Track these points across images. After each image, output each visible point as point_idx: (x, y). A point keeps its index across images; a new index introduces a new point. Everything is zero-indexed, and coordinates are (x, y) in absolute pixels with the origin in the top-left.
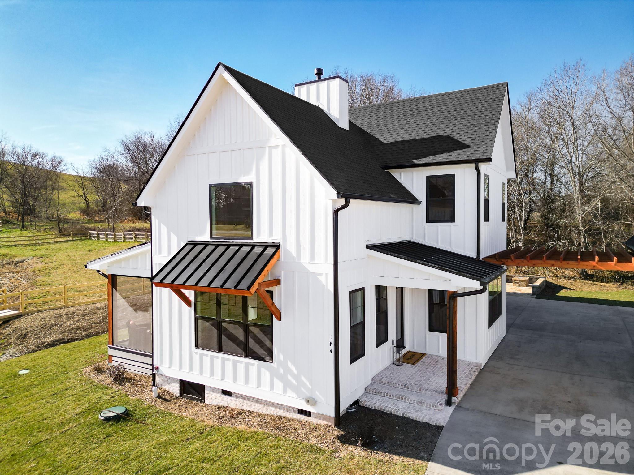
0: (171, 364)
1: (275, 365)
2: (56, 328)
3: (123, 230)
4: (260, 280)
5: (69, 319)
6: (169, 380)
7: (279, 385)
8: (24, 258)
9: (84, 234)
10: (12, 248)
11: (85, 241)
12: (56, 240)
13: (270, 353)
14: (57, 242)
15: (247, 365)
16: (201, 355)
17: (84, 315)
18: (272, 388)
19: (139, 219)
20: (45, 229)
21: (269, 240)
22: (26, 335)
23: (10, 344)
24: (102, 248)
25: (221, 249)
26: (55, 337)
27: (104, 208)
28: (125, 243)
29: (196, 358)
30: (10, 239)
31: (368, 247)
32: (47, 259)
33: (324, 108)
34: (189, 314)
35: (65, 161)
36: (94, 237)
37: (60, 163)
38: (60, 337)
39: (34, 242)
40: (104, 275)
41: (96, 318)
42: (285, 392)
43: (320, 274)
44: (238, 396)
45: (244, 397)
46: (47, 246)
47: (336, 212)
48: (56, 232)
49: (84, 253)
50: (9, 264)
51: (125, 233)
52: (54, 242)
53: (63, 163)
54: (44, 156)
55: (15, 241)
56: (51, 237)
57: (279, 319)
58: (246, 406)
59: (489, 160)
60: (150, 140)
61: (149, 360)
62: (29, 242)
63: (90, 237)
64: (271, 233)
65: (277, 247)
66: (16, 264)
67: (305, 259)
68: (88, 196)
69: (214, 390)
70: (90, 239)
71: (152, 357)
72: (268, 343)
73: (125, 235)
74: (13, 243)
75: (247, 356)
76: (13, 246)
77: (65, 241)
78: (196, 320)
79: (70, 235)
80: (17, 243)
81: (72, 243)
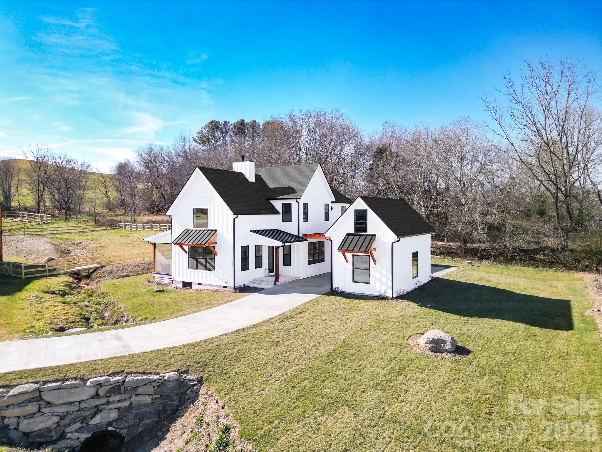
0: (179, 276)
1: (215, 272)
2: (124, 270)
3: (142, 222)
4: (209, 242)
5: (129, 267)
6: (178, 282)
7: (217, 279)
8: (81, 241)
9: (114, 225)
10: (68, 234)
11: (116, 230)
12: (96, 229)
13: (214, 268)
14: (97, 231)
15: (206, 273)
16: (190, 272)
17: (136, 266)
18: (215, 280)
19: (152, 213)
20: (84, 221)
21: (214, 228)
22: (111, 273)
23: (105, 276)
24: (130, 235)
25: (197, 231)
26: (124, 274)
27: (123, 203)
28: (144, 231)
29: (189, 273)
30: (65, 228)
31: (251, 231)
32: (97, 242)
33: (244, 173)
34: (186, 256)
35: (92, 166)
36: (121, 227)
37: (88, 167)
38: (127, 274)
39: (81, 230)
40: (151, 243)
41: (141, 267)
42: (219, 281)
43: (229, 240)
44: (204, 285)
45: (206, 285)
46: (92, 233)
47: (234, 219)
48: (93, 223)
49: (119, 238)
50: (73, 244)
51: (144, 224)
52: (95, 231)
53: (90, 168)
54: (76, 162)
55: (69, 230)
56: (90, 227)
57: (217, 256)
58: (206, 288)
59: (300, 198)
60: (160, 151)
61: (170, 277)
62: (77, 231)
63: (119, 227)
64: (214, 226)
65: (216, 231)
66: (77, 244)
67: (225, 235)
68: (109, 194)
69: (195, 283)
70: (118, 228)
71: (171, 275)
72: (213, 264)
73: (144, 226)
74: (67, 231)
75: (206, 270)
76: (67, 233)
77: (102, 230)
78: (189, 258)
79: (105, 225)
80: (70, 231)
81: (107, 231)
